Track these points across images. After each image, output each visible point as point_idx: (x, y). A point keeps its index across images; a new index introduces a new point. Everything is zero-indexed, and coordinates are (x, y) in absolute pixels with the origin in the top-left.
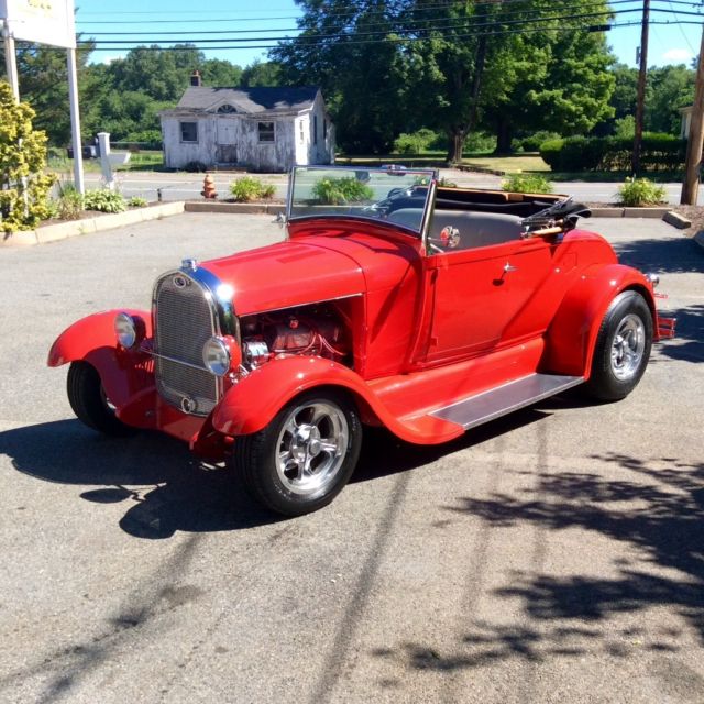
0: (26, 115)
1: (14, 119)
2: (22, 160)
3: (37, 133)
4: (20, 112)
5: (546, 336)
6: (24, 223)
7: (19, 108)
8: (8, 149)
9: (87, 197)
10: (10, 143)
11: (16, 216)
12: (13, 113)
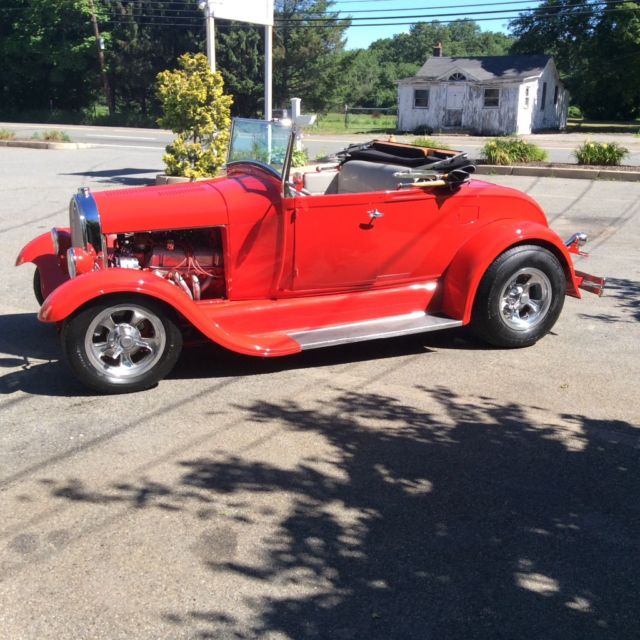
0: (217, 82)
1: (205, 85)
2: (209, 119)
3: (225, 97)
4: (211, 80)
5: (441, 281)
6: (208, 171)
7: (211, 76)
8: (199, 110)
9: (273, 152)
10: (201, 105)
11: (201, 165)
12: (203, 80)
